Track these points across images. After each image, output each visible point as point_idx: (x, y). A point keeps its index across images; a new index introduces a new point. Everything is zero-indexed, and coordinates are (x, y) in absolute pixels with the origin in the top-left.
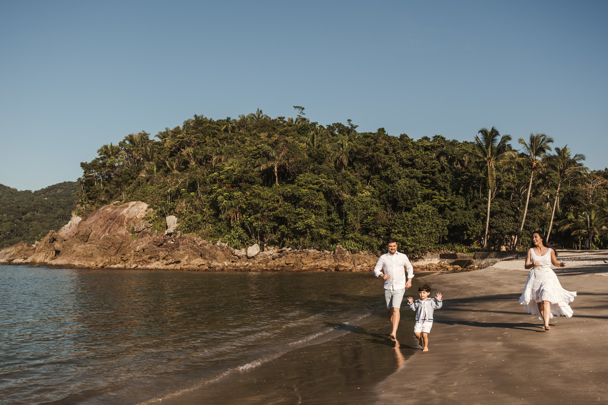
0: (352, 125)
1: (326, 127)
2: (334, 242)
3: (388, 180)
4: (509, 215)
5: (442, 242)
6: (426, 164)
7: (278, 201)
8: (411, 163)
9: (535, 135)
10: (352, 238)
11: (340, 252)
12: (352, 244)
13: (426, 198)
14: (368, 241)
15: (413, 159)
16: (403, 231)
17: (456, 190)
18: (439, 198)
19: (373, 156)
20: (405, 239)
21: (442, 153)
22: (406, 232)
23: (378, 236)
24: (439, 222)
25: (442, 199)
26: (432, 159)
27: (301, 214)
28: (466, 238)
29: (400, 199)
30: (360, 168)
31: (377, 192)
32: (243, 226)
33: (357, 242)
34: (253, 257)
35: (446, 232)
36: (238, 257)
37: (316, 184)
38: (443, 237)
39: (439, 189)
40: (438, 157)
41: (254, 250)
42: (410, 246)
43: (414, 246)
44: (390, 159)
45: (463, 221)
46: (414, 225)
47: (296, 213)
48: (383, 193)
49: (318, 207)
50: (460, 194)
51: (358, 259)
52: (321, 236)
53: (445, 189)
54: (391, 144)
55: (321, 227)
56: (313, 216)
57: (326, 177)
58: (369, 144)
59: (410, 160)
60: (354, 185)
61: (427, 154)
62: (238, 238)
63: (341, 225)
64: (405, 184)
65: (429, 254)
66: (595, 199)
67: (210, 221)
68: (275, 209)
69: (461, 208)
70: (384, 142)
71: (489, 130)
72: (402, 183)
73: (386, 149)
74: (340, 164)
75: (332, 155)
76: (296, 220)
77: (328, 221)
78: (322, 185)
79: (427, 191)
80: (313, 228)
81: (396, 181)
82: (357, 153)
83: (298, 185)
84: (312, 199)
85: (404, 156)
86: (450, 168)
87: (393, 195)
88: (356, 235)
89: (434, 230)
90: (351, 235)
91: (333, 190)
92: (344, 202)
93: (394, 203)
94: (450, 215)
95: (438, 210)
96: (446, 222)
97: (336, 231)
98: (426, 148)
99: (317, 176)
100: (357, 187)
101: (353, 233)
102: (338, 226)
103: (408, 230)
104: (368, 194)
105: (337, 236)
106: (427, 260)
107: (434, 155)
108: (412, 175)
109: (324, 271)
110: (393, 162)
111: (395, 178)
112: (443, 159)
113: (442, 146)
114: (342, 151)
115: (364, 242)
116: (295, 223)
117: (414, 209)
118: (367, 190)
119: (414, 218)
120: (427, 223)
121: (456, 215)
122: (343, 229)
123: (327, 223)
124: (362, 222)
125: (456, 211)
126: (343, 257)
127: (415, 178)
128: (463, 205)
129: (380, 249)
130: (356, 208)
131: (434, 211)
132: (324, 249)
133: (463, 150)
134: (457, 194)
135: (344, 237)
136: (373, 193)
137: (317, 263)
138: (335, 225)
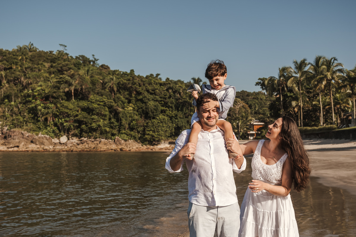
0: (95, 59)
1: (74, 57)
2: (113, 135)
3: (142, 101)
6: (161, 93)
7: (78, 111)
8: (153, 92)
10: (125, 133)
11: (118, 140)
12: (125, 137)
13: (163, 112)
14: (134, 135)
15: (155, 90)
16: (153, 129)
17: (177, 109)
18: (169, 112)
19: (132, 87)
20: (154, 134)
21: (170, 88)
22: (154, 130)
23: (138, 132)
24: (170, 125)
25: (171, 113)
26: (164, 91)
27: (95, 119)
29: (150, 112)
30: (124, 93)
31: (136, 108)
32: (55, 125)
33: (128, 135)
34: (64, 144)
35: (173, 130)
36: (55, 143)
37: (102, 102)
38: (172, 133)
39: (169, 107)
40: (167, 90)
41: (64, 139)
42: (156, 138)
43: (158, 138)
44: (142, 89)
45: (182, 124)
46: (158, 126)
47: (92, 119)
48: (139, 109)
49: (105, 116)
50: (180, 110)
51: (129, 144)
52: (106, 131)
53: (172, 107)
54: (142, 81)
55: (106, 127)
56: (102, 120)
57: (106, 98)
58: (129, 80)
59: (153, 90)
60: (124, 103)
61: (162, 88)
62: (52, 132)
63: (118, 126)
64: (153, 104)
65: (163, 142)
66: (239, 113)
67: (30, 121)
68: (77, 115)
69: (180, 118)
70: (138, 79)
71: (197, 78)
72: (151, 104)
73: (139, 84)
74: (112, 90)
75: (107, 84)
76: (91, 122)
77: (109, 123)
78: (106, 103)
79: (163, 108)
80: (101, 127)
81: (147, 102)
82: (122, 85)
83: (91, 102)
84: (101, 111)
85: (150, 88)
86: (174, 96)
87: (146, 110)
88: (127, 131)
89: (168, 129)
90: (124, 131)
91: (113, 106)
92: (119, 113)
93: (146, 114)
94: (175, 121)
95: (169, 118)
96: (173, 125)
97: (114, 129)
98: (161, 84)
99: (101, 97)
100: (125, 105)
101: (125, 130)
102: (116, 126)
103: (155, 129)
104: (131, 108)
105: (115, 132)
106: (162, 145)
107: (166, 88)
108: (155, 99)
109: (113, 151)
110: (144, 91)
111: (147, 101)
112: (170, 91)
113: (169, 84)
114: (113, 82)
115: (131, 135)
116: (91, 124)
117: (158, 117)
118: (130, 106)
119: (159, 123)
120: (164, 125)
121: (178, 121)
122: (119, 128)
123: (109, 124)
124: (129, 124)
125: (178, 119)
126: (120, 143)
127: (157, 101)
128: (182, 116)
129: (139, 139)
130: (126, 117)
131: (168, 119)
132: (108, 139)
133: (180, 86)
134: (178, 110)
135: (119, 132)
136: (134, 108)
137: (108, 147)
138: (114, 126)
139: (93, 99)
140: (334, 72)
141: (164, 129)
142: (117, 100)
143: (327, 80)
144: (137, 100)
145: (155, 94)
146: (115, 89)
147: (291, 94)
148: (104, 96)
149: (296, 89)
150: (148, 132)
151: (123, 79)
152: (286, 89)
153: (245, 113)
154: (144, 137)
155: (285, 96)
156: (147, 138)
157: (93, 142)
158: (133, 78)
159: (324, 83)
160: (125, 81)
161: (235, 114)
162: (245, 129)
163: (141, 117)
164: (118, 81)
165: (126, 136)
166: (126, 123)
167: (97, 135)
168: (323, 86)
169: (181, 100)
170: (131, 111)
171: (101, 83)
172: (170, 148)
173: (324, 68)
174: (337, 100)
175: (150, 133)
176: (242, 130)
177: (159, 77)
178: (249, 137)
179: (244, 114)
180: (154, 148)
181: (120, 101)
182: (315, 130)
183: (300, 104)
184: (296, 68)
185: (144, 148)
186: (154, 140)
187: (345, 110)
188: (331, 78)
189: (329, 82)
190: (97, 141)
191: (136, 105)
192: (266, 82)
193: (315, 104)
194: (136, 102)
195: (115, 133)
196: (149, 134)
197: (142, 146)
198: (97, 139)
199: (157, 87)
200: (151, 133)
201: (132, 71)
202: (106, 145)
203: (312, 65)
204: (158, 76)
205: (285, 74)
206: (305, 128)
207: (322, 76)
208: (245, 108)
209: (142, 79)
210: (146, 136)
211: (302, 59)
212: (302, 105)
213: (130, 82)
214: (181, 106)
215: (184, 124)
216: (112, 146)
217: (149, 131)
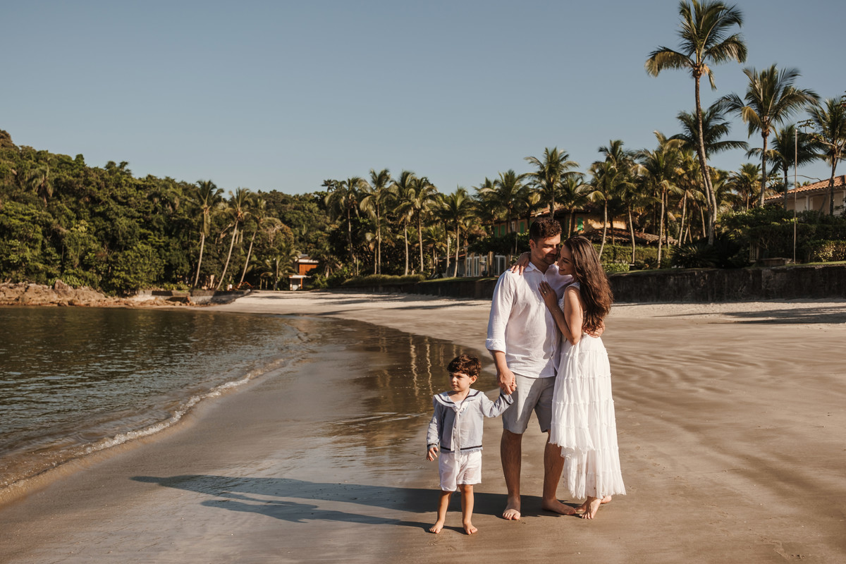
2: (50, 276)
3: (102, 215)
4: (214, 258)
5: (160, 281)
6: (139, 203)
8: (125, 201)
9: (241, 189)
10: (74, 274)
11: (61, 287)
12: (75, 281)
13: (144, 237)
14: (90, 277)
15: (128, 198)
16: (127, 269)
17: (168, 233)
18: (153, 238)
19: (83, 189)
20: (128, 277)
21: (156, 195)
22: (129, 270)
23: (98, 273)
24: (157, 261)
25: (157, 239)
26: (144, 199)
27: (15, 247)
28: (174, 276)
29: (121, 238)
30: (67, 199)
31: (93, 229)
33: (79, 278)
35: (163, 271)
37: (28, 215)
38: (160, 276)
39: (153, 229)
40: (150, 198)
42: (132, 283)
43: (136, 283)
44: (105, 194)
45: (177, 261)
46: (137, 264)
47: (9, 245)
48: (99, 230)
49: (36, 241)
50: (173, 236)
51: (83, 294)
52: (38, 269)
53: (159, 230)
55: (37, 261)
56: (29, 250)
57: (35, 207)
58: (78, 176)
59: (124, 198)
60: (70, 219)
61: (141, 193)
63: (59, 260)
65: (141, 291)
66: (275, 243)
69: (174, 249)
71: (207, 182)
72: (123, 223)
73: (98, 184)
74: (43, 191)
75: (34, 182)
76: (8, 252)
77: (42, 254)
78: (36, 217)
79: (142, 231)
80: (28, 261)
81: (115, 219)
82: (66, 184)
83: (7, 214)
84: (28, 232)
85: (119, 193)
86: (163, 209)
87: (113, 233)
88: (77, 271)
89: (153, 269)
90: (71, 271)
91: (51, 223)
92: (63, 236)
93: (113, 241)
94: (165, 255)
95: (156, 250)
96: (163, 262)
97: (52, 265)
98: (138, 187)
99: (27, 207)
100: (73, 222)
101: (73, 268)
102: (55, 261)
103: (131, 268)
104: (84, 229)
105: (53, 270)
106: (140, 296)
107: (147, 194)
108: (129, 214)
109: (56, 305)
110: (108, 198)
111: (113, 217)
112: (156, 200)
113: (154, 186)
114: (46, 177)
115: (86, 278)
116: (7, 255)
117: (134, 248)
118: (81, 225)
119: (137, 257)
120: (147, 262)
121: (171, 255)
122: (60, 264)
123: (42, 257)
124: (81, 258)
125: (170, 252)
126: (65, 292)
127: (132, 217)
128: (177, 247)
129: (100, 285)
130: (77, 244)
131: (153, 251)
132: (41, 283)
133: (174, 193)
134: (171, 237)
135: (62, 271)
136: (89, 229)
137: (43, 298)
138: (52, 260)
139: (11, 210)
140: (425, 198)
141: (146, 268)
142: (57, 212)
143: (415, 209)
144: (93, 214)
145: (127, 204)
146: (51, 191)
147: (365, 221)
148: (31, 205)
149: (373, 213)
150: (118, 274)
151: (65, 174)
152: (357, 211)
153: (286, 242)
154: (109, 282)
155: (355, 223)
156: (114, 283)
157: (11, 288)
158: (86, 172)
159: (411, 213)
160: (71, 178)
161: (268, 243)
162: (286, 272)
163: (103, 246)
164: (55, 177)
165: (75, 279)
166: (76, 255)
167: (19, 275)
168: (409, 218)
169: (175, 217)
170: (83, 235)
171: (14, 174)
172: (159, 302)
173: (412, 193)
174: (431, 235)
175: (121, 276)
176: (281, 274)
177: (126, 168)
178: (291, 285)
179: (284, 245)
180: (130, 302)
181: (63, 216)
182: (396, 280)
183: (377, 238)
184: (374, 182)
185: (112, 301)
186: (128, 287)
187: (442, 250)
188: (420, 207)
189: (417, 211)
190: (21, 286)
191: (92, 224)
192: (327, 200)
193: (400, 239)
194: (91, 218)
195: (54, 272)
196: (118, 277)
197: (106, 297)
198: (20, 283)
199: (132, 191)
200: (123, 274)
201: (80, 157)
202: (39, 295)
203: (396, 184)
204: (124, 166)
205: (356, 189)
206: (383, 276)
207: (408, 203)
208: (285, 233)
209: (103, 175)
210: (114, 280)
211: (383, 169)
212: (380, 240)
213: (79, 179)
214: (175, 230)
215: (181, 259)
216: (51, 296)
217: (120, 271)
